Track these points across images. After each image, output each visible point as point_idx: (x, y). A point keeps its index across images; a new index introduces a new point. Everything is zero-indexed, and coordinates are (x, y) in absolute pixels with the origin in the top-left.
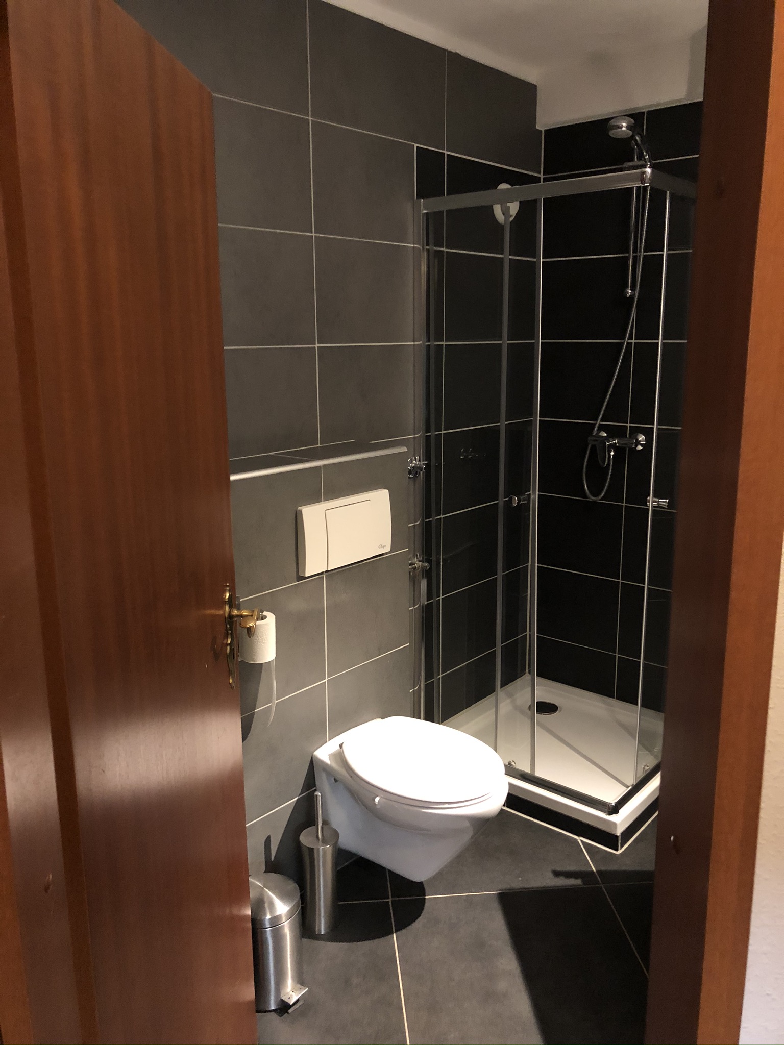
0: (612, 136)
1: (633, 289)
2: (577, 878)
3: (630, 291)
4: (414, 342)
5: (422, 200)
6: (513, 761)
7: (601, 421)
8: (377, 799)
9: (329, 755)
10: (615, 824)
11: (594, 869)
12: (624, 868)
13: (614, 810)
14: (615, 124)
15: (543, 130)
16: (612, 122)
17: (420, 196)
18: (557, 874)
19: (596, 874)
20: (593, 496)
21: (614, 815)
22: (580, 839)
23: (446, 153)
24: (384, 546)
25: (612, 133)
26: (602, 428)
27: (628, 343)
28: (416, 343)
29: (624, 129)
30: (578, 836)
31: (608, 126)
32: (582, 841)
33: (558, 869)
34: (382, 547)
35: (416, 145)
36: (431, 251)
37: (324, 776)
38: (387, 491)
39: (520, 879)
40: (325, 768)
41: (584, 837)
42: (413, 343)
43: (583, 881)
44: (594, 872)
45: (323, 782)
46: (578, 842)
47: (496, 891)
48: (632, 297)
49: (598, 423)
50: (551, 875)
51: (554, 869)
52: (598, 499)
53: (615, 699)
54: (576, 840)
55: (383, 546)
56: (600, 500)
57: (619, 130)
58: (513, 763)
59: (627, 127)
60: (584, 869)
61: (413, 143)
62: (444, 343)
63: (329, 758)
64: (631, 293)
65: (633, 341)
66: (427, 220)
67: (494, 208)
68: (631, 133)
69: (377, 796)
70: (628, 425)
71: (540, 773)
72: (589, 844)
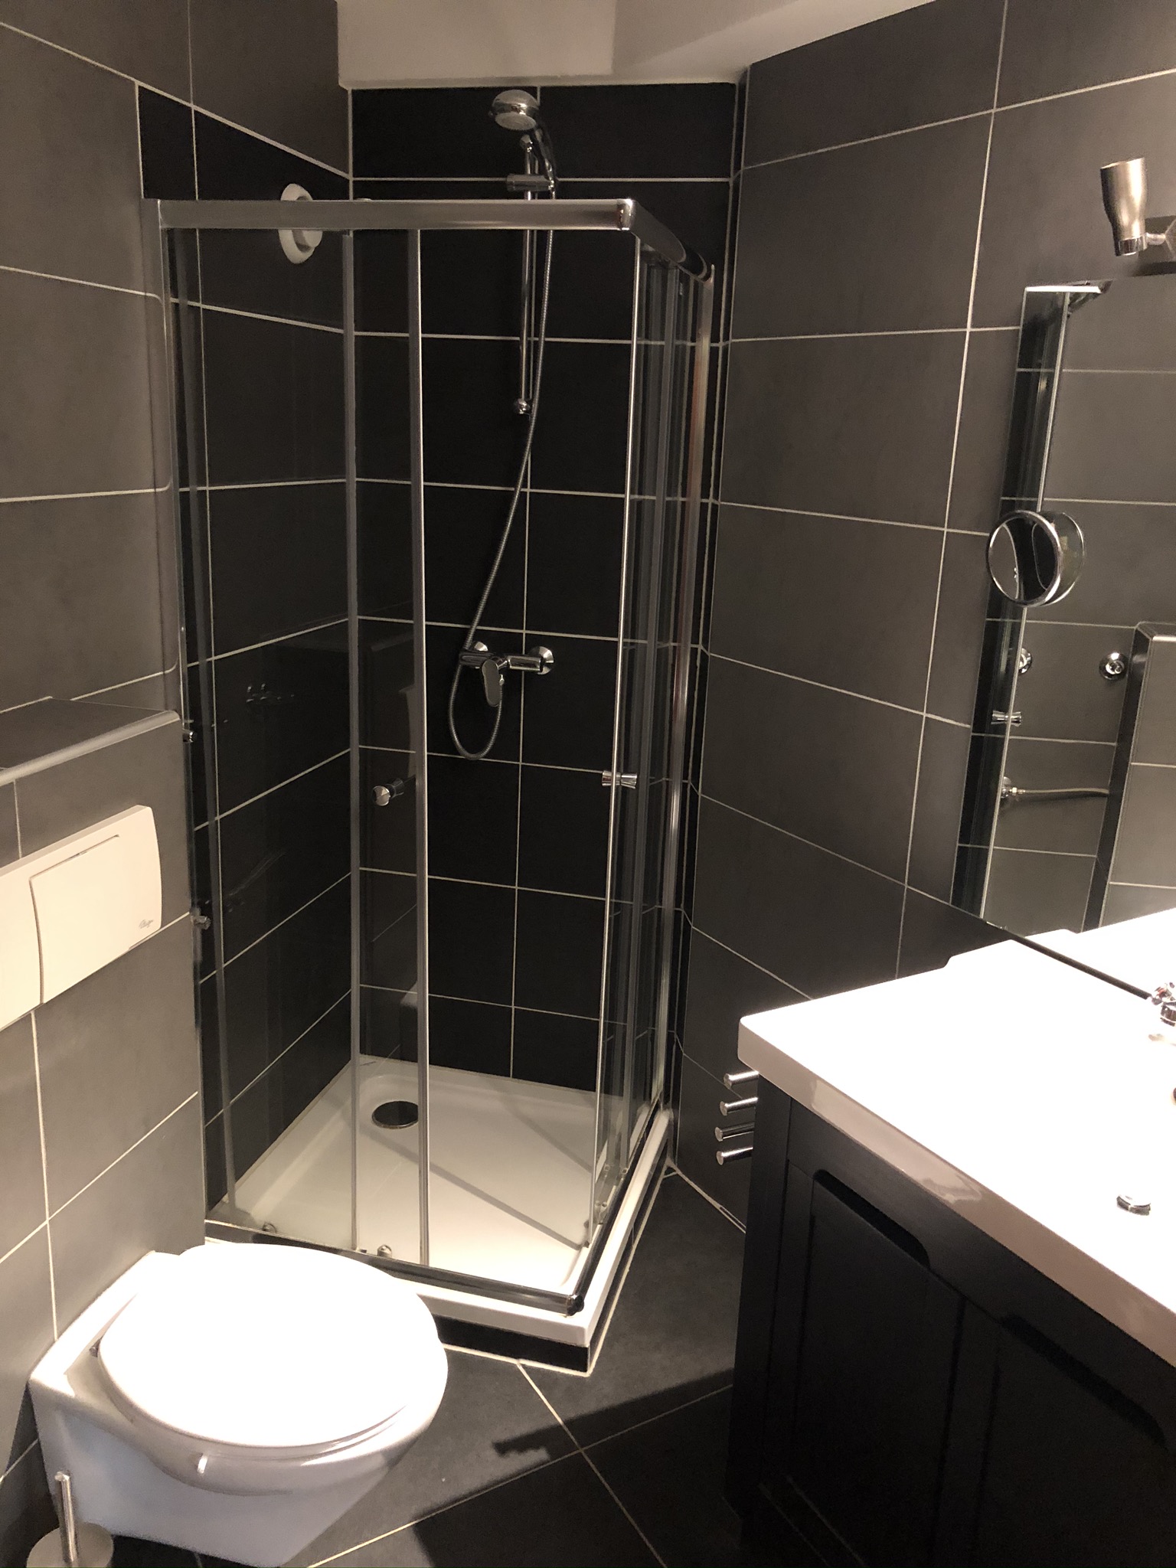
0: (500, 123)
1: (530, 402)
2: (536, 1447)
3: (525, 404)
4: (155, 488)
5: (159, 202)
6: (387, 1247)
7: (479, 625)
8: (202, 1465)
9: (65, 1373)
10: (581, 1330)
11: (560, 1420)
12: (606, 1404)
13: (575, 1305)
14: (508, 103)
15: (349, 89)
16: (502, 98)
17: (152, 191)
18: (503, 1448)
19: (566, 1429)
20: (469, 752)
21: (577, 1314)
22: (519, 1363)
23: (194, 107)
24: (150, 922)
25: (501, 119)
26: (480, 636)
27: (521, 493)
28: (158, 490)
29: (522, 113)
30: (517, 1357)
31: (493, 105)
32: (524, 1366)
33: (504, 1435)
34: (145, 924)
35: (138, 83)
36: (181, 307)
37: (60, 1420)
38: (149, 810)
39: (444, 1480)
40: (61, 1404)
41: (526, 1358)
42: (152, 490)
43: (549, 1452)
44: (561, 1426)
45: (55, 1434)
46: (519, 1371)
47: (411, 1522)
48: (529, 411)
49: (474, 627)
50: (492, 1454)
51: (495, 1441)
52: (481, 756)
53: (511, 1078)
54: (514, 1366)
55: (147, 921)
56: (485, 757)
57: (514, 114)
58: (387, 1251)
59: (531, 112)
60: (542, 1424)
61: (133, 79)
62: (207, 488)
63: (69, 1379)
64: (526, 407)
65: (528, 490)
66: (171, 241)
67: (280, 235)
68: (533, 122)
69: (201, 1455)
70: (524, 632)
71: (436, 1262)
72: (538, 1370)
